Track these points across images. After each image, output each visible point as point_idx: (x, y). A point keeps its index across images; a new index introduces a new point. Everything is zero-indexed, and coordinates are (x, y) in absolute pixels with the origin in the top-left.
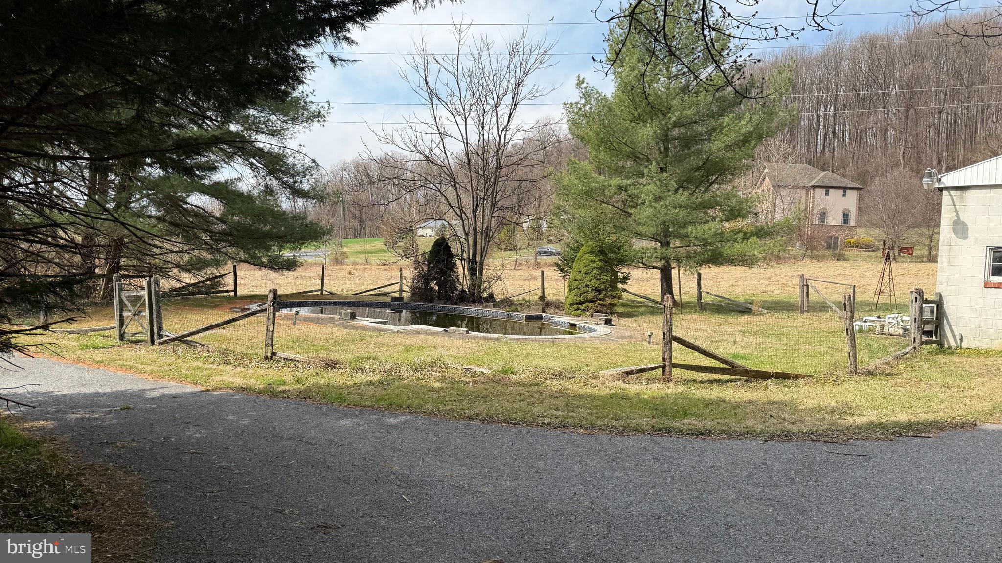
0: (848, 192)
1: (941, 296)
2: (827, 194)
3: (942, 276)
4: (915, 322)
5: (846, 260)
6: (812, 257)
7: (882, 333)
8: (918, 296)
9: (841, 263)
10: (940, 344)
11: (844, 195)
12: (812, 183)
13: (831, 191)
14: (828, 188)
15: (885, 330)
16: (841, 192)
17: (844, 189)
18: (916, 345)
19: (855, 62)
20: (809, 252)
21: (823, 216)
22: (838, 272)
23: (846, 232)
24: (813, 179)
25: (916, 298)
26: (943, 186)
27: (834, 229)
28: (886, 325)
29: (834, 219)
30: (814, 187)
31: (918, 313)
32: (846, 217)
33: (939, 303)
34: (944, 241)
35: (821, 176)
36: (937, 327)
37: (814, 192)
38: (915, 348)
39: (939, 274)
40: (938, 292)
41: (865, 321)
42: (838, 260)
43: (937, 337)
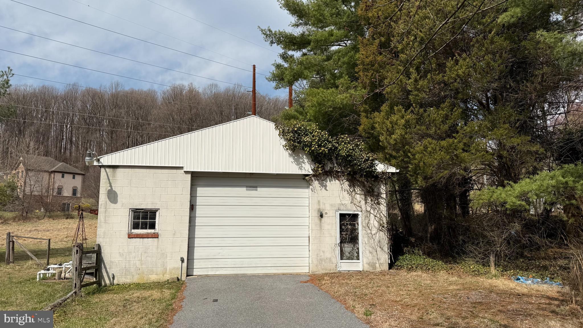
0: (76, 176)
1: (99, 246)
2: (63, 177)
3: (100, 231)
4: (76, 271)
5: (73, 218)
6: (50, 217)
7: (60, 278)
8: (78, 249)
9: (68, 220)
10: (99, 283)
11: (74, 178)
12: (53, 169)
13: (65, 175)
14: (63, 173)
15: (63, 275)
16: (72, 176)
17: (74, 174)
18: (77, 289)
19: (84, 103)
20: (48, 214)
21: (60, 190)
22: (64, 226)
23: (75, 200)
24: (54, 167)
25: (77, 251)
26: (101, 164)
27: (67, 199)
28: (63, 271)
29: (67, 193)
30: (55, 172)
31: (78, 263)
32: (75, 192)
33: (98, 252)
34: (101, 205)
35: (59, 165)
36: (96, 270)
37: (54, 175)
38: (75, 293)
39: (98, 229)
40: (97, 243)
41: (48, 270)
42: (67, 218)
43: (96, 279)
